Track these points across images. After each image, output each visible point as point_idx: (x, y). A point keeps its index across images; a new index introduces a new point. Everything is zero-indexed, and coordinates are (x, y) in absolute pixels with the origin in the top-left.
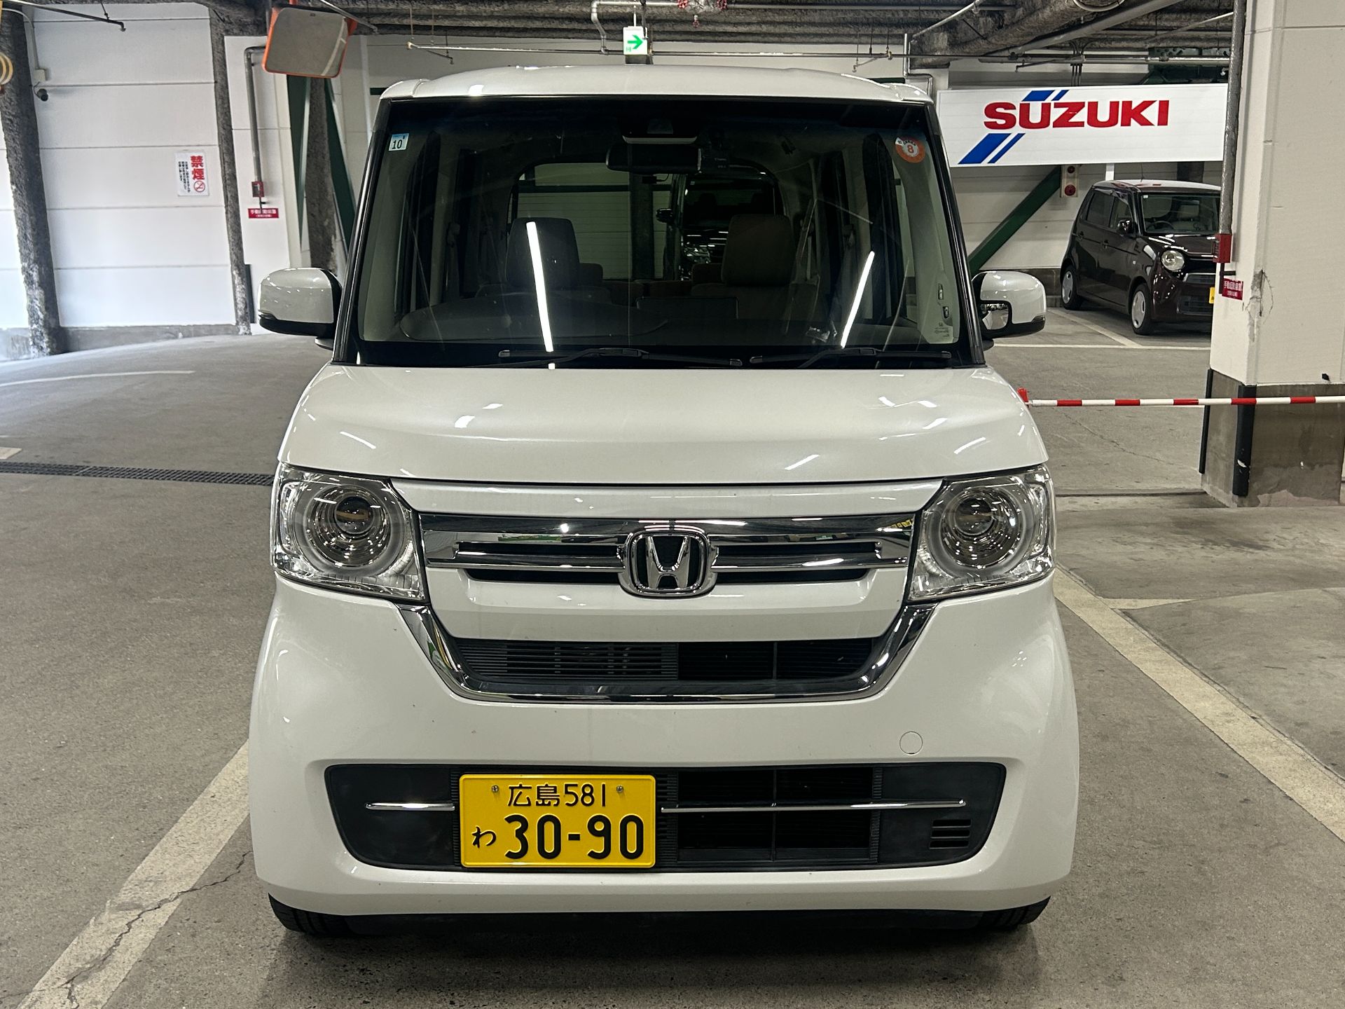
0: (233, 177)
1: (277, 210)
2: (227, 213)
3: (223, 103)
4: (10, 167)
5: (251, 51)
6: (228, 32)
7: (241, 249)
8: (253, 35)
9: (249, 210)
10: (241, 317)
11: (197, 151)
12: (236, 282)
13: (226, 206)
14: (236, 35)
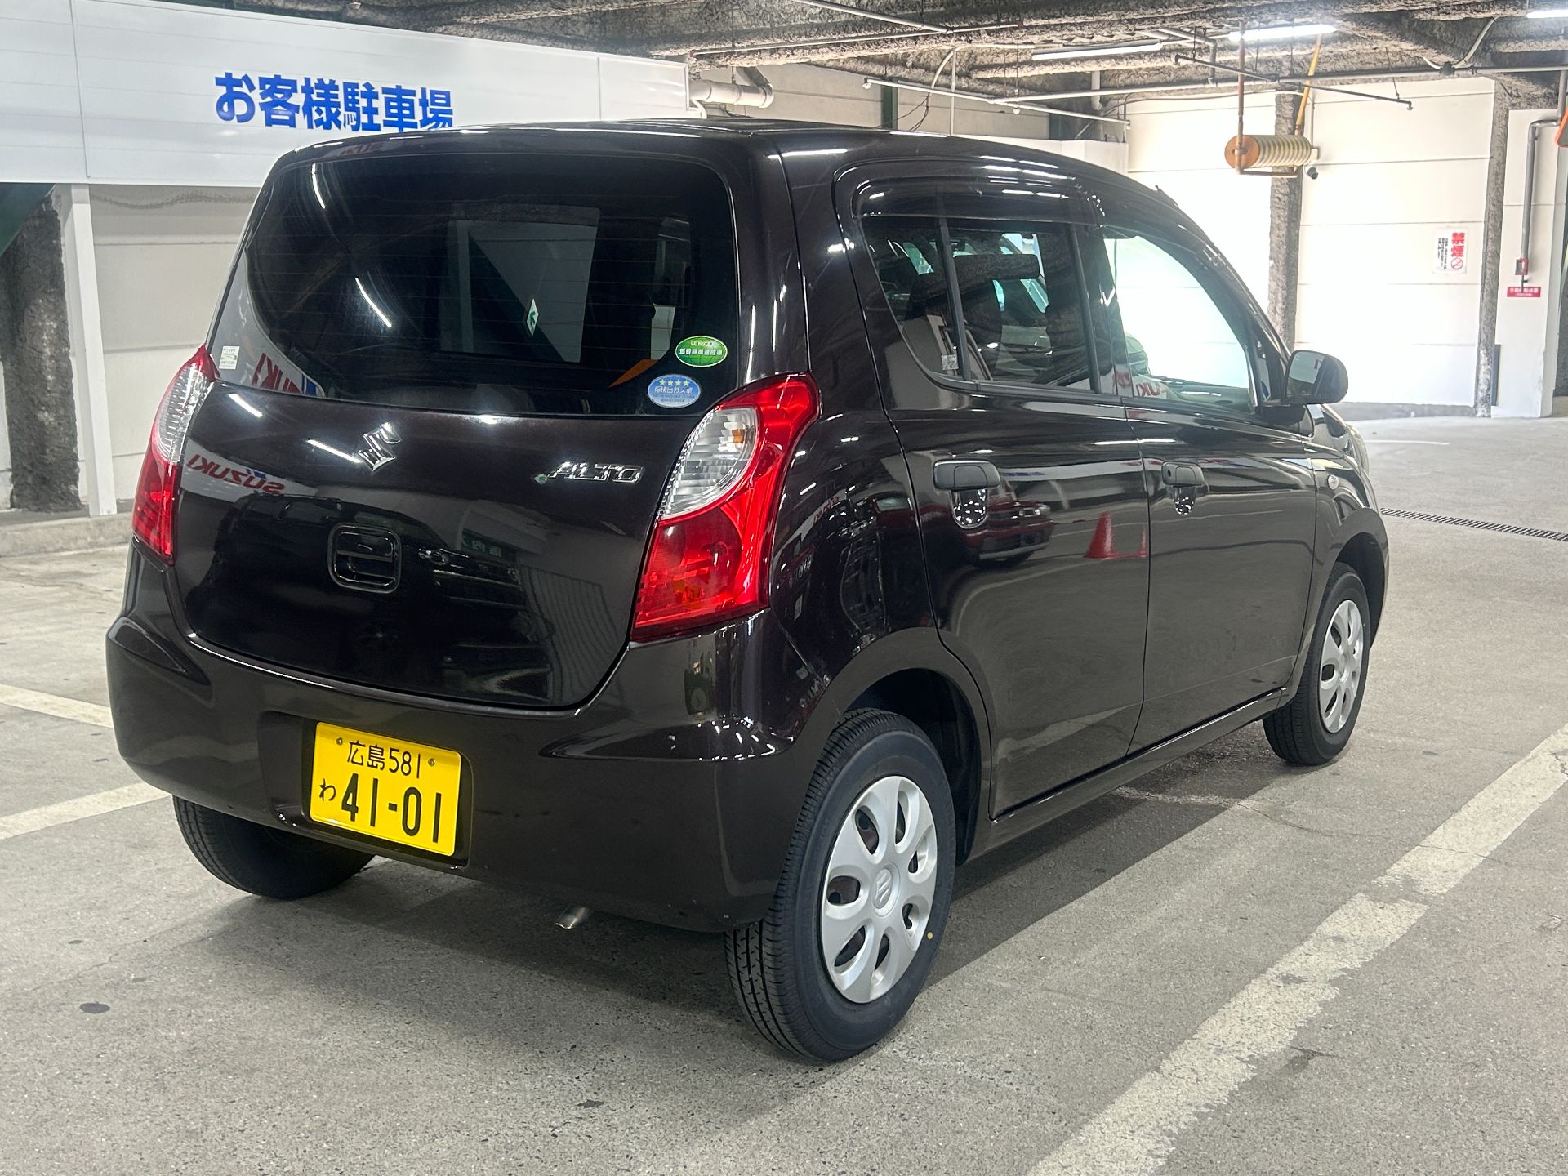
0: (1497, 255)
1: (1539, 289)
2: (1482, 291)
3: (1497, 179)
4: (1271, 242)
5: (1538, 124)
6: (1513, 106)
7: (1493, 330)
8: (1541, 108)
9: (1509, 288)
10: (1482, 399)
11: (1460, 228)
12: (1482, 363)
13: (1483, 284)
14: (1523, 109)
